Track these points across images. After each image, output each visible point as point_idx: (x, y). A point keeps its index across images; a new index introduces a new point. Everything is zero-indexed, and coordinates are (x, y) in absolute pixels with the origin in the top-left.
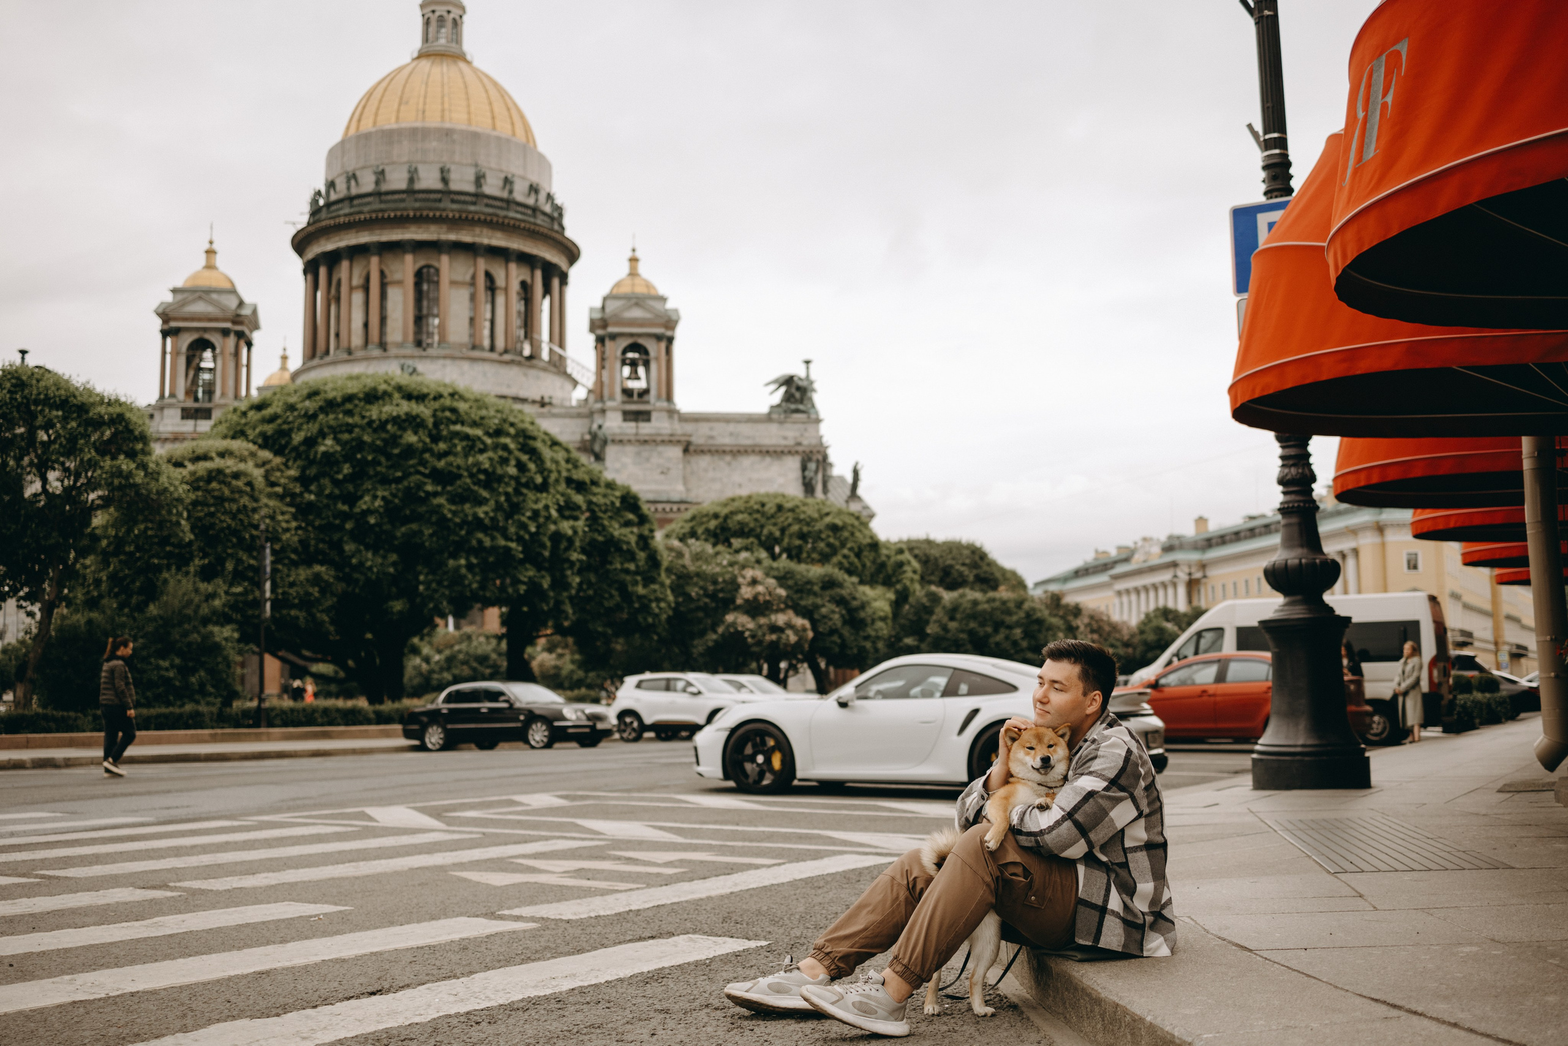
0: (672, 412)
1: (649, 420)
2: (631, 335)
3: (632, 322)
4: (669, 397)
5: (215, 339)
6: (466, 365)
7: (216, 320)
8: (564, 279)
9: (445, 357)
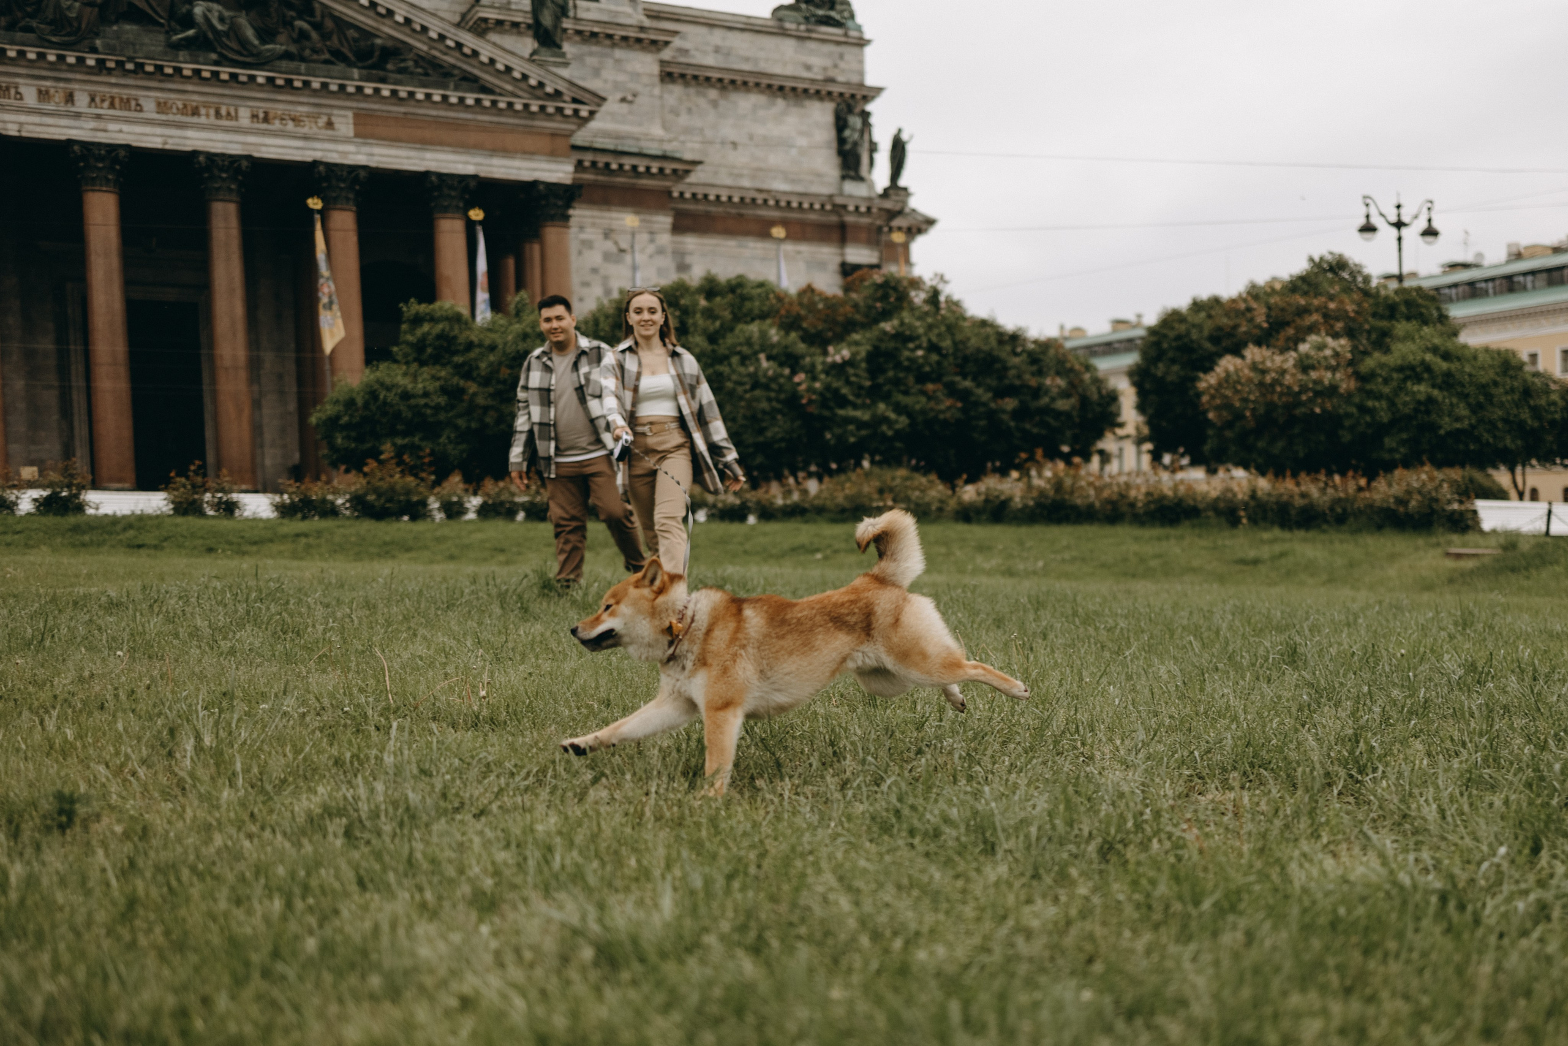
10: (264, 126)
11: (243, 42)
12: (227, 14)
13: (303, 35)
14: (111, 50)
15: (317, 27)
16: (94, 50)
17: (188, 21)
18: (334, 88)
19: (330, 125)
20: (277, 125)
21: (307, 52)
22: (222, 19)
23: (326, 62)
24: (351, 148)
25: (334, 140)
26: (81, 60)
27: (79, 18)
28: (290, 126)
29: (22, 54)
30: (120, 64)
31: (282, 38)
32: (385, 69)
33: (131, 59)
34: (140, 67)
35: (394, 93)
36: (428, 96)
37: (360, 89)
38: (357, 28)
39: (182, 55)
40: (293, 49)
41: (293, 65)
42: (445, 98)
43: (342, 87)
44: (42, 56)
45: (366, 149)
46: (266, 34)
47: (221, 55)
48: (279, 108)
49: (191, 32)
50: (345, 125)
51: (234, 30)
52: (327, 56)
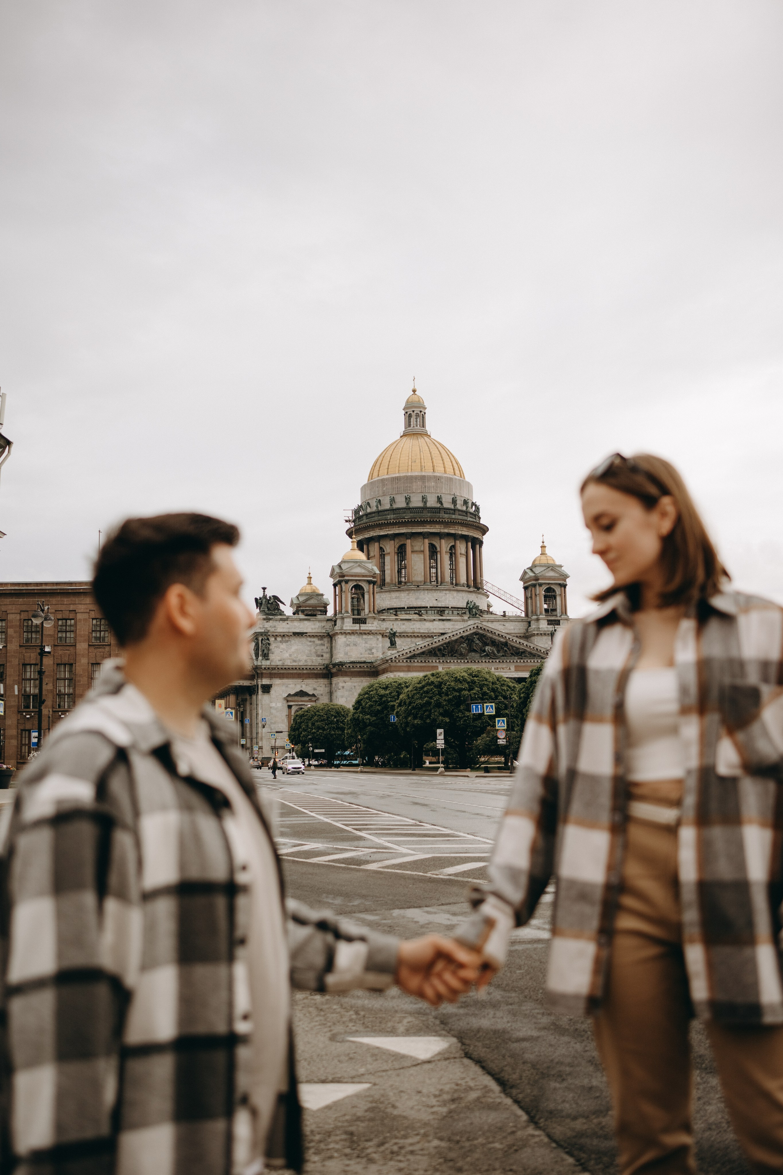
0: (568, 619)
1: (559, 624)
2: (549, 584)
3: (550, 578)
4: (566, 613)
5: (365, 586)
6: (455, 594)
7: (366, 576)
8: (481, 543)
9: (446, 590)
10: (497, 670)
11: (495, 654)
12: (492, 648)
13: (506, 651)
14: (470, 659)
15: (508, 649)
16: (467, 659)
17: (484, 651)
18: (512, 661)
19: (510, 669)
20: (499, 670)
21: (507, 654)
22: (491, 650)
23: (510, 656)
24: (514, 674)
25: (511, 672)
26: (464, 661)
27: (464, 653)
28: (502, 670)
29: (454, 661)
30: (471, 661)
31: (501, 652)
32: (522, 656)
33: (473, 660)
34: (475, 661)
35: (524, 661)
36: (531, 661)
37: (517, 661)
38: (515, 647)
39: (483, 658)
40: (504, 654)
41: (504, 658)
42: (534, 661)
43: (513, 661)
44: (457, 661)
45: (517, 673)
46: (498, 651)
47: (491, 657)
48: (500, 666)
49: (485, 653)
50: (513, 669)
51: (493, 652)
52: (510, 655)
